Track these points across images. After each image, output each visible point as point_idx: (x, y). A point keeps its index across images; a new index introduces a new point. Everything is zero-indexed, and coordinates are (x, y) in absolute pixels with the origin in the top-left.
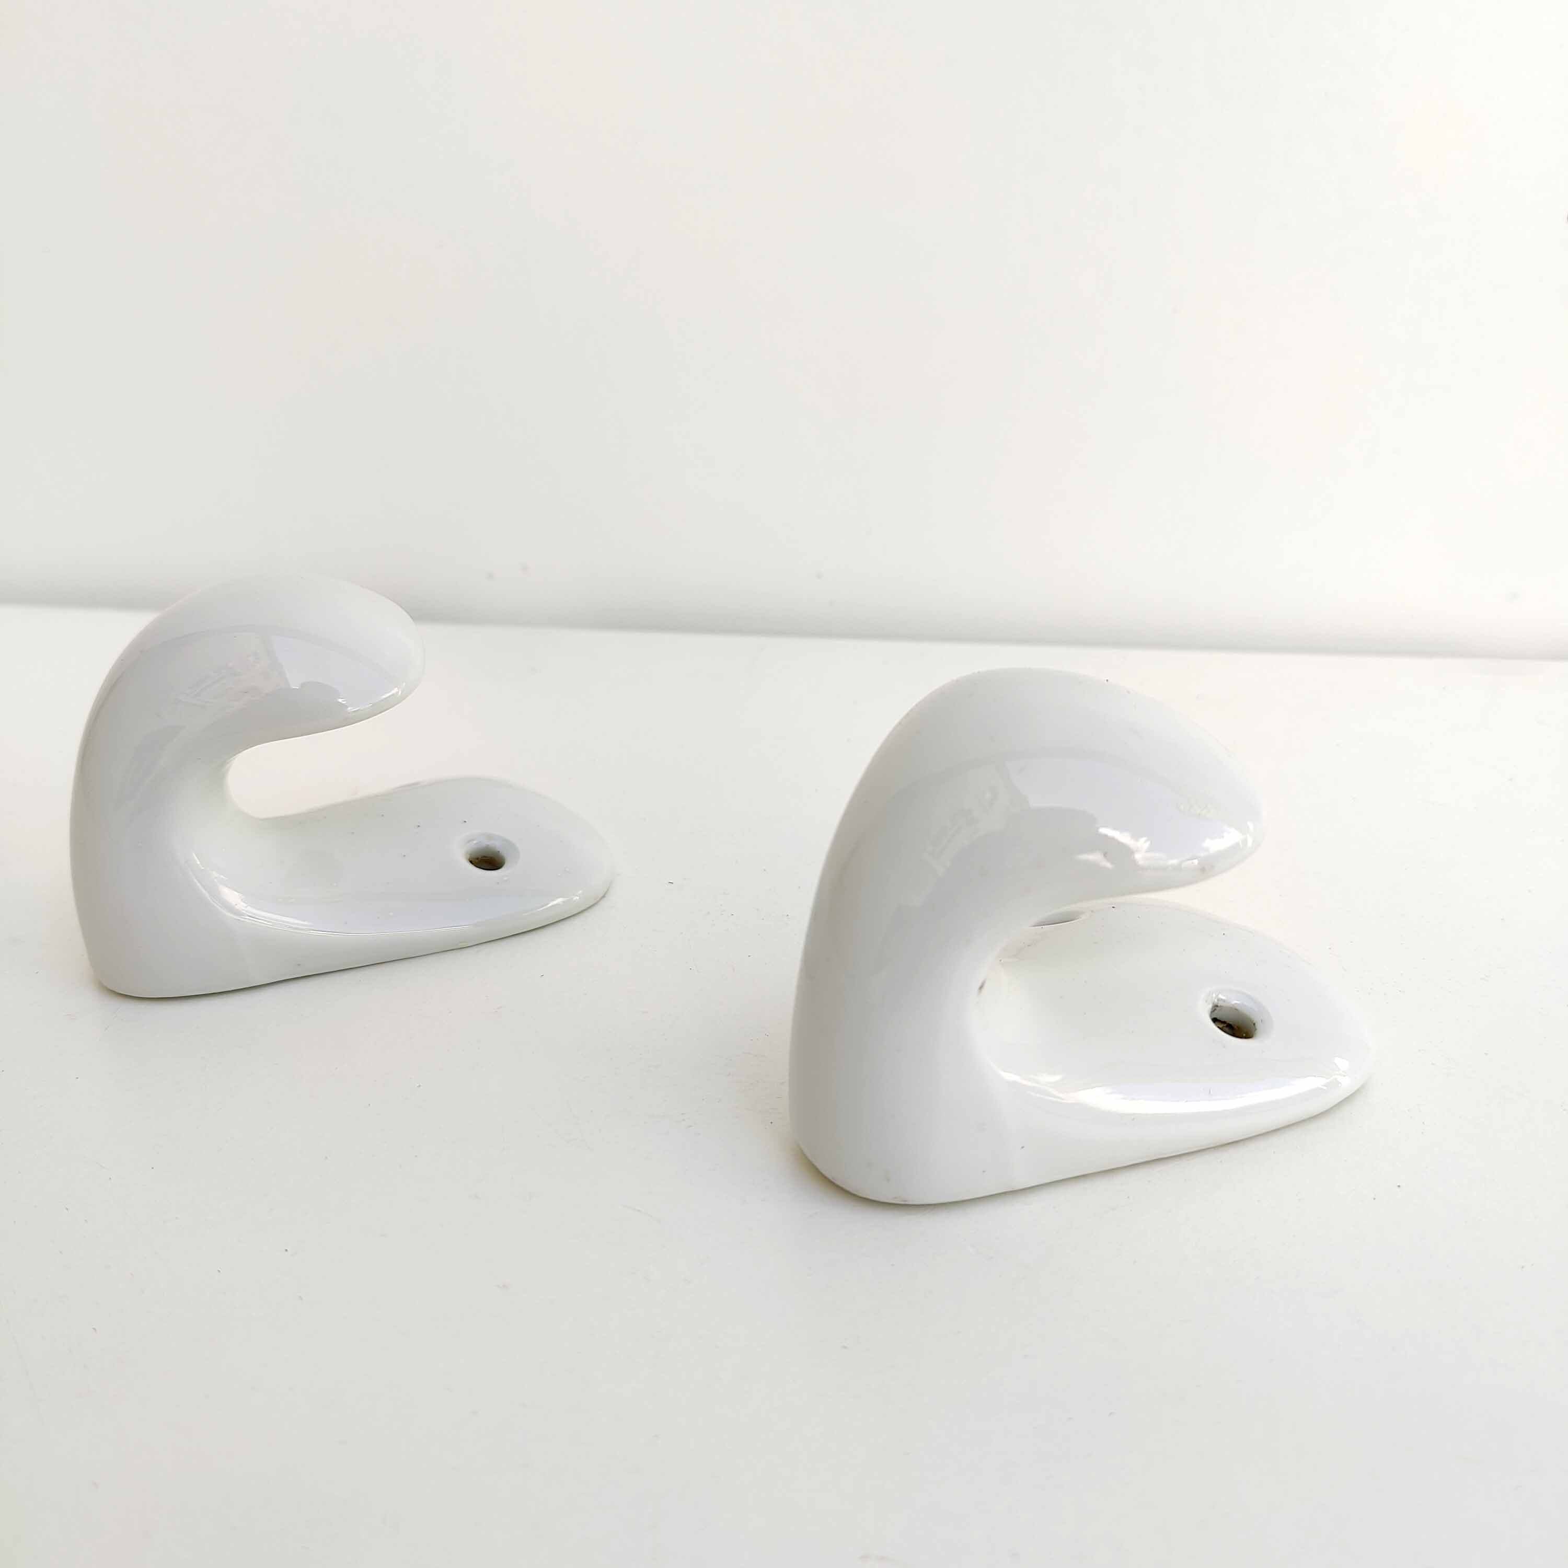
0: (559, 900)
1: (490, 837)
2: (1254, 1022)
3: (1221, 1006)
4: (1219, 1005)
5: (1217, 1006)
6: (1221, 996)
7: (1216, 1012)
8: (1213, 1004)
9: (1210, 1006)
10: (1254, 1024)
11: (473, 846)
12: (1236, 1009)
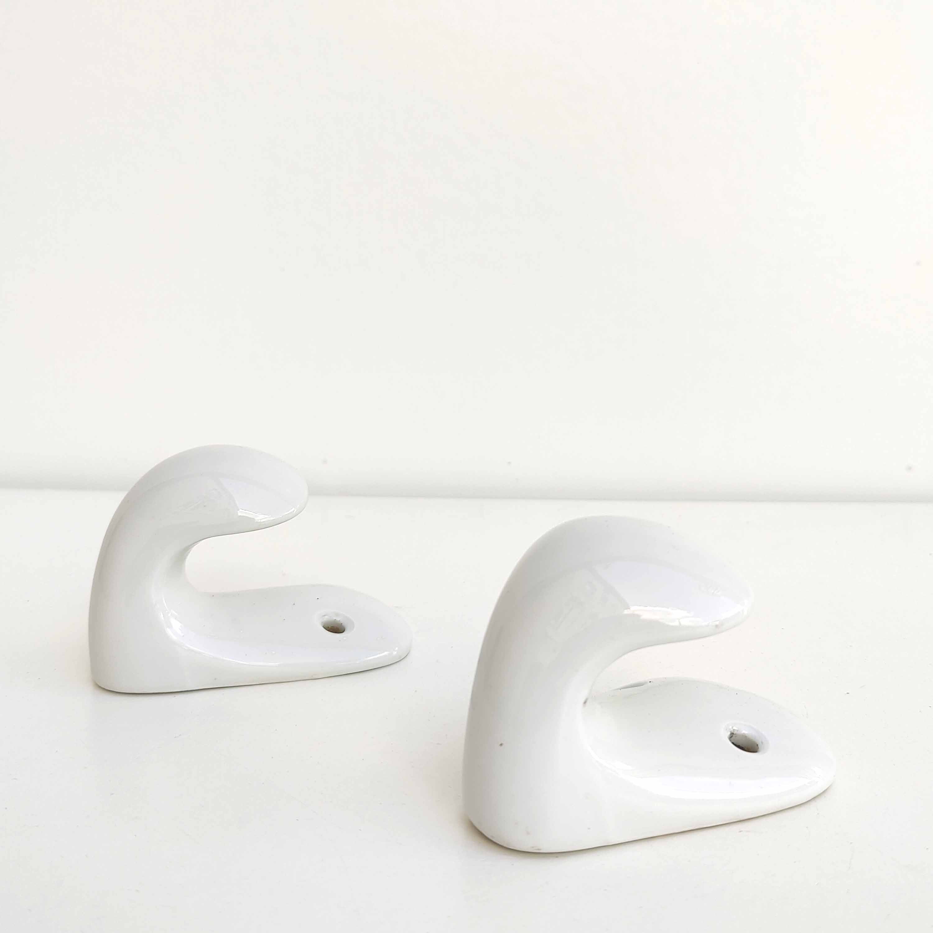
0: (386, 653)
1: (337, 615)
2: (758, 744)
3: (736, 734)
4: (735, 733)
5: (733, 734)
6: (734, 728)
7: (733, 738)
8: (731, 732)
9: (729, 733)
10: (757, 745)
11: (326, 619)
12: (746, 737)
